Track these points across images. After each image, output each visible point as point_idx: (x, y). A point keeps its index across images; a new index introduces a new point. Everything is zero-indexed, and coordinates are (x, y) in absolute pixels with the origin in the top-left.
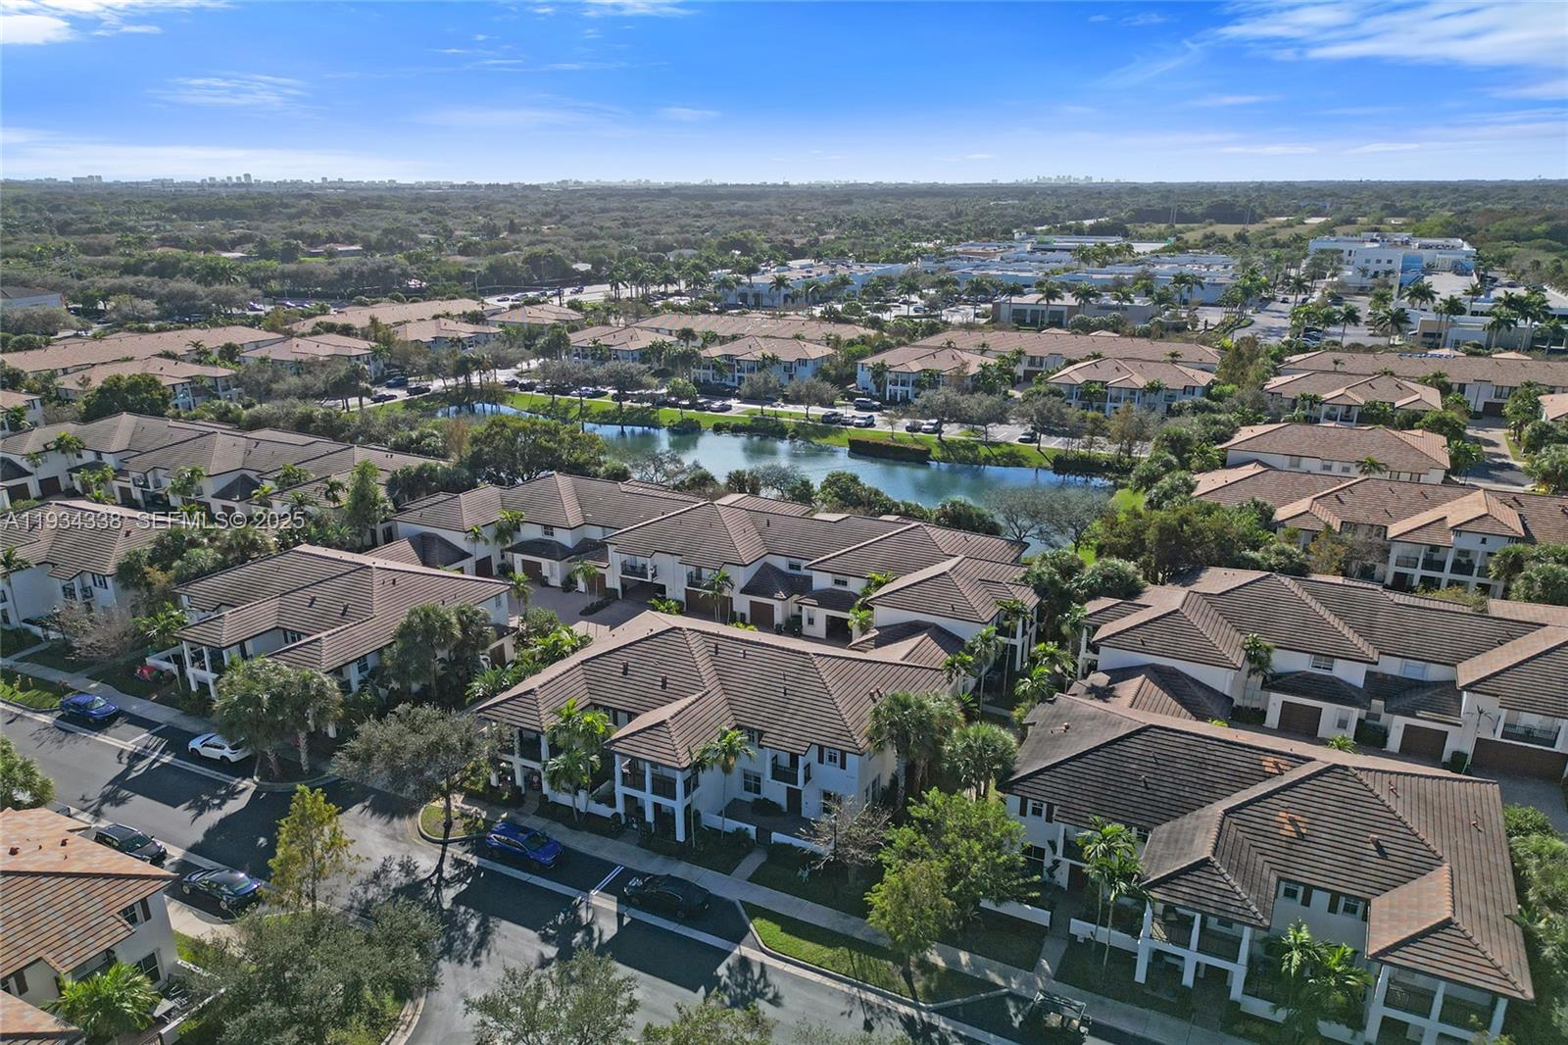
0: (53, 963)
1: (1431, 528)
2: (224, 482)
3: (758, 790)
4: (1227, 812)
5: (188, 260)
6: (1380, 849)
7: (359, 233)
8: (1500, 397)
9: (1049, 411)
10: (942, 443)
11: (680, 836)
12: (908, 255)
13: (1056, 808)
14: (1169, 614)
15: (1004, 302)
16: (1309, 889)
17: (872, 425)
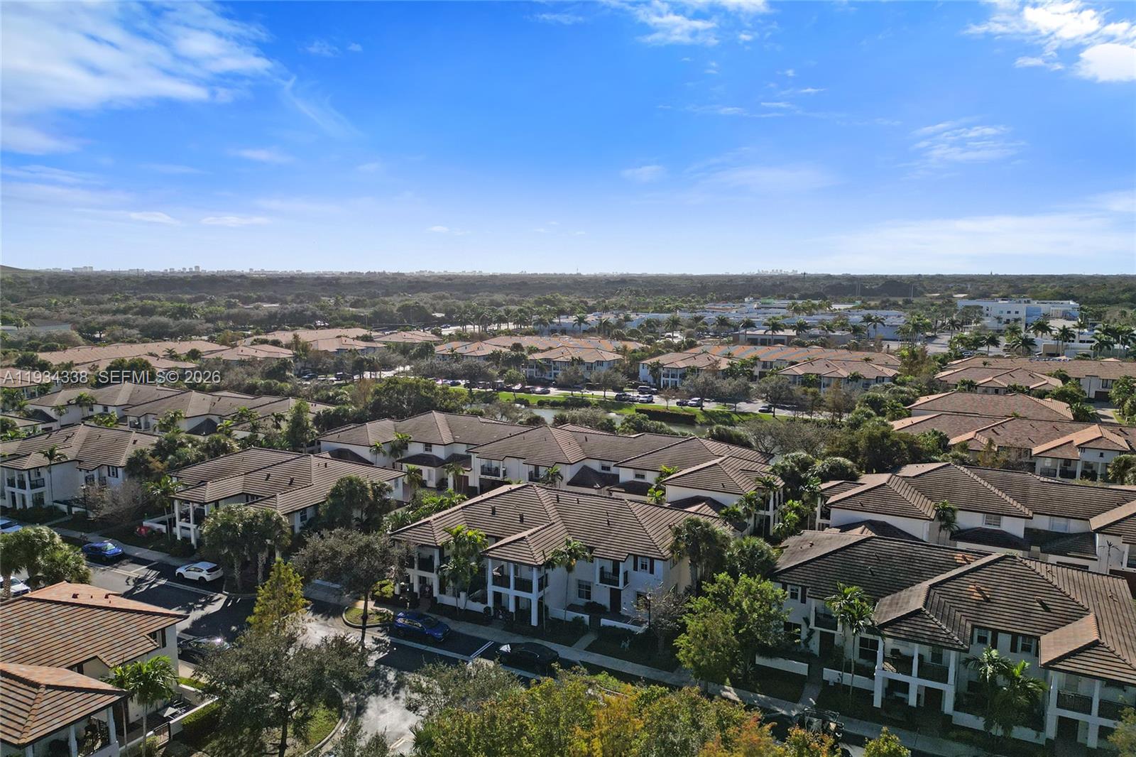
0: (104, 660)
1: (1063, 448)
2: (197, 422)
3: (588, 596)
4: (932, 587)
5: (161, 307)
6: (1044, 605)
7: (278, 296)
8: (1106, 387)
9: (780, 388)
10: (705, 413)
11: (534, 622)
12: (669, 308)
13: (808, 590)
14: (879, 486)
15: (743, 334)
16: (995, 632)
17: (651, 402)
